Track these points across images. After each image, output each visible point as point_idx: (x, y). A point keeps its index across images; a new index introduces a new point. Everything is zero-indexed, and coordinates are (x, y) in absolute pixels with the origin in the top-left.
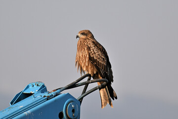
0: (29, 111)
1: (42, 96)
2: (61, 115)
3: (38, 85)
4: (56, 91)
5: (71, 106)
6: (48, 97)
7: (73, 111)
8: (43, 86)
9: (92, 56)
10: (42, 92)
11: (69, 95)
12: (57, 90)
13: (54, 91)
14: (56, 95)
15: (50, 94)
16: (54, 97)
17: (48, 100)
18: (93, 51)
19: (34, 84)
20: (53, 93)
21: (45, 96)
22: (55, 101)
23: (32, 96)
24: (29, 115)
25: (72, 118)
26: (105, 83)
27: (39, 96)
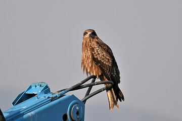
0: (33, 113)
1: (46, 97)
2: (65, 117)
3: (41, 86)
4: (61, 93)
5: (75, 107)
6: (52, 98)
7: (78, 113)
8: (47, 87)
9: (96, 57)
10: (46, 93)
11: (73, 97)
12: (61, 91)
13: (59, 92)
14: (61, 97)
15: (55, 95)
16: (59, 98)
17: (52, 101)
18: (97, 51)
19: (37, 85)
20: (57, 94)
21: (49, 98)
22: (60, 102)
23: (36, 97)
24: (33, 116)
25: (76, 120)
26: (110, 85)
27: (43, 97)
